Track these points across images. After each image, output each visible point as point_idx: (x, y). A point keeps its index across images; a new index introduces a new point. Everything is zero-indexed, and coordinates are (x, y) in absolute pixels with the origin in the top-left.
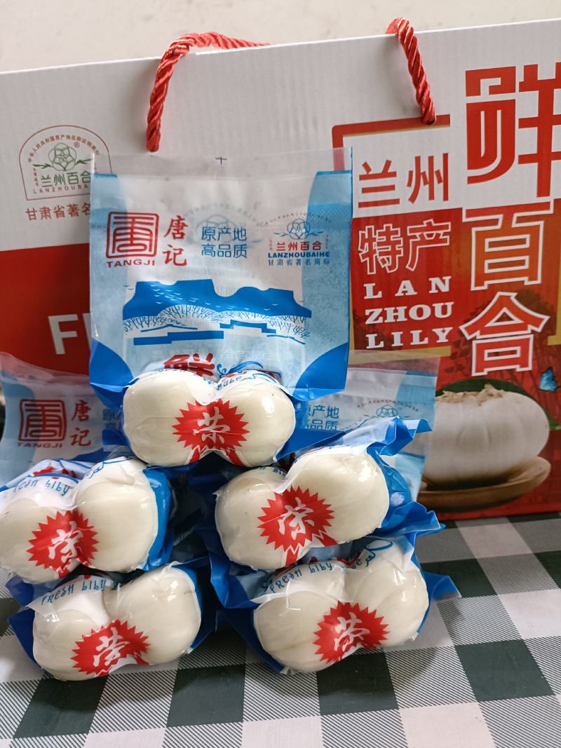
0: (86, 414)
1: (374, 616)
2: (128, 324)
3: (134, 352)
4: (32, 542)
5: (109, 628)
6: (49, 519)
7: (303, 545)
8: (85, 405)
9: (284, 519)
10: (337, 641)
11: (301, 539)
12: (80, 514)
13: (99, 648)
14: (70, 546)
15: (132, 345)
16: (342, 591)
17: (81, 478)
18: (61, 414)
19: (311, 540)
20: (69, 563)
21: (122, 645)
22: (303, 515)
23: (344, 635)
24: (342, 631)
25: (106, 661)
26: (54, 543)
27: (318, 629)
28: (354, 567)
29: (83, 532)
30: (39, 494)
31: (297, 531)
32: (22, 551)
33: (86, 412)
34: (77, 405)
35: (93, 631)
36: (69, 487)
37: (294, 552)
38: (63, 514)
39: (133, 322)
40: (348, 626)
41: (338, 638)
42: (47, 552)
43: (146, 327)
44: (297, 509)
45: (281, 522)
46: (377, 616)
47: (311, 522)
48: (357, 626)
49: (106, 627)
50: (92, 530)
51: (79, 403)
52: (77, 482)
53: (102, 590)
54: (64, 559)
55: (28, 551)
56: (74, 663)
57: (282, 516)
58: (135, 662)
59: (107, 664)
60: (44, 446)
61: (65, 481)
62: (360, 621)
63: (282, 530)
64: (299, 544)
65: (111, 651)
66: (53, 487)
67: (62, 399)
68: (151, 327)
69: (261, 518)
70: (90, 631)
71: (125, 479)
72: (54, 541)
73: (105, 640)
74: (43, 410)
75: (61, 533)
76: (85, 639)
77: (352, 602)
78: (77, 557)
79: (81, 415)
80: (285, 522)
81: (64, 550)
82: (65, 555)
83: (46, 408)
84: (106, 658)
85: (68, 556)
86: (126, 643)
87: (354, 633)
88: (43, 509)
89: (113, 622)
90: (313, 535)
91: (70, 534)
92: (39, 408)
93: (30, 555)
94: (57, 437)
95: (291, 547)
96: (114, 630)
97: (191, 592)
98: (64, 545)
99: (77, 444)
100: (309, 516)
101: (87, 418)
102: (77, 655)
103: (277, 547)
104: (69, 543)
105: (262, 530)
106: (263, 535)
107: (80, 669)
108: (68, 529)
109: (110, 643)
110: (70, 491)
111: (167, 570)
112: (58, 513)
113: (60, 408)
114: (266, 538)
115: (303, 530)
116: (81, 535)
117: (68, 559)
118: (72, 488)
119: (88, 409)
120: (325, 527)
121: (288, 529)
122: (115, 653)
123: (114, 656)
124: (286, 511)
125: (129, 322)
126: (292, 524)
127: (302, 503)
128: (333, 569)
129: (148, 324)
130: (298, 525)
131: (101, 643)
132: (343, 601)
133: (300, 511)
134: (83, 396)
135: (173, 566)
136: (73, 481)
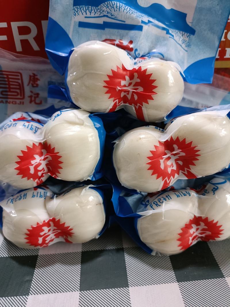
0: (36, 83)
1: (216, 225)
2: (77, 10)
3: (78, 32)
4: (17, 163)
5: (49, 222)
6: (28, 148)
7: (174, 177)
8: (36, 77)
9: (164, 159)
10: (191, 238)
11: (173, 173)
12: (48, 145)
13: (42, 234)
14: (43, 166)
15: (77, 26)
16: (197, 209)
17: (44, 124)
18: (20, 81)
19: (179, 175)
20: (43, 176)
21: (56, 232)
22: (177, 157)
23: (195, 235)
24: (194, 233)
25: (46, 241)
26: (33, 163)
27: (181, 231)
28: (204, 195)
29: (51, 156)
30: (19, 132)
31: (171, 168)
32: (12, 169)
33: (37, 81)
34: (30, 76)
35: (38, 224)
36: (38, 128)
37: (168, 182)
38: (37, 144)
39: (80, 9)
40: (197, 229)
41: (191, 237)
42: (29, 169)
43: (88, 14)
44: (174, 152)
45: (162, 161)
46: (218, 225)
47: (180, 163)
48: (203, 229)
49: (46, 221)
50: (58, 154)
51: (32, 75)
52: (43, 126)
53: (45, 198)
54: (40, 174)
55: (16, 169)
56: (26, 241)
57: (163, 157)
58: (64, 241)
59: (47, 242)
60: (12, 103)
61: (35, 124)
62: (206, 227)
63: (162, 167)
64: (172, 177)
65: (49, 235)
66: (28, 128)
67: (21, 71)
68: (92, 15)
69: (149, 158)
70: (36, 223)
71: (77, 121)
72: (33, 162)
73: (46, 229)
74: (8, 78)
75: (37, 157)
76: (33, 228)
77: (203, 216)
78: (48, 172)
79: (33, 83)
80: (164, 161)
81: (40, 168)
82: (40, 171)
83: (10, 77)
84: (46, 239)
85: (42, 172)
86: (59, 231)
87: (201, 234)
88: (23, 141)
89: (51, 218)
90: (180, 171)
91: (43, 158)
92: (5, 76)
93: (17, 171)
94: (19, 97)
95: (167, 178)
96: (51, 223)
97: (100, 204)
98: (39, 164)
99: (33, 103)
100: (180, 158)
101: (37, 85)
102: (28, 237)
103: (158, 178)
104: (42, 163)
105: (149, 166)
106: (149, 169)
107: (30, 244)
108: (41, 154)
109: (49, 230)
110: (39, 131)
111: (86, 190)
112: (34, 144)
113: (19, 77)
114: (151, 171)
115: (175, 168)
116: (50, 158)
117: (43, 174)
118: (40, 129)
119: (38, 79)
120: (191, 166)
121: (166, 167)
122: (52, 236)
123: (52, 238)
124: (166, 154)
125: (77, 8)
126: (169, 163)
127: (178, 149)
128: (191, 195)
129: (91, 13)
130: (172, 164)
131: (43, 230)
132: (197, 215)
133: (175, 155)
134: (34, 70)
135: (89, 188)
136: (40, 125)
